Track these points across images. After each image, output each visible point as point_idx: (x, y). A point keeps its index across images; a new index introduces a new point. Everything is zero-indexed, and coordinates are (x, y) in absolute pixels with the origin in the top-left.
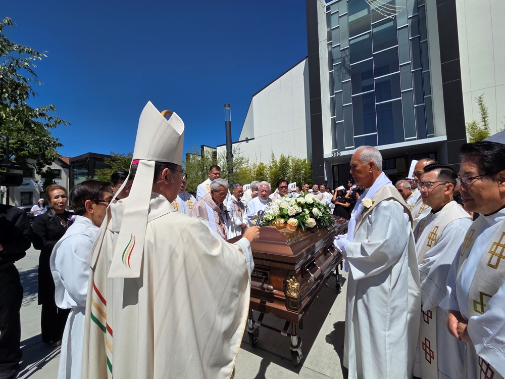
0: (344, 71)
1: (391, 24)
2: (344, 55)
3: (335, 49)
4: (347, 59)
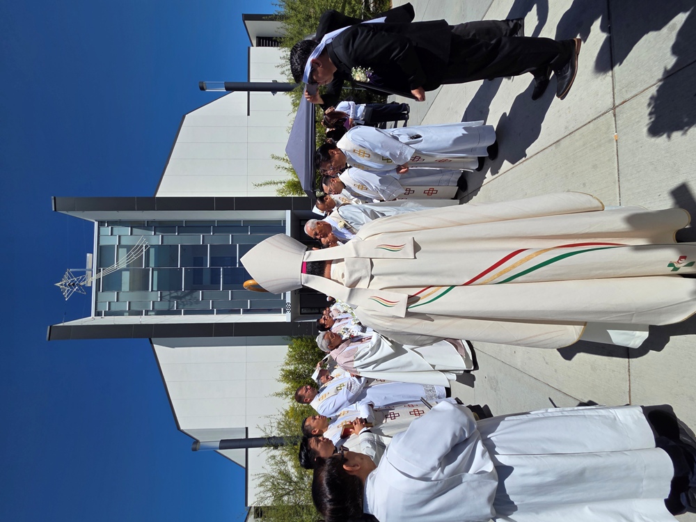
0: (188, 298)
1: (152, 251)
2: (168, 297)
3: (156, 307)
4: (175, 294)
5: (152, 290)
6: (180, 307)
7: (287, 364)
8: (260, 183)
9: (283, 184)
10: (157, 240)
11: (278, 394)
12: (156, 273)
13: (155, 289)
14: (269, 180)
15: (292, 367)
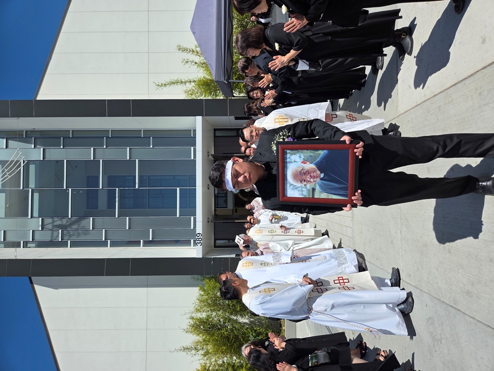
0: (75, 227)
1: (32, 168)
2: (50, 227)
3: (37, 238)
4: (59, 223)
5: (32, 217)
6: (66, 238)
7: (198, 310)
8: (164, 82)
9: (193, 84)
10: (37, 154)
11: (186, 349)
12: (36, 195)
13: (36, 214)
14: (174, 78)
15: (204, 315)
